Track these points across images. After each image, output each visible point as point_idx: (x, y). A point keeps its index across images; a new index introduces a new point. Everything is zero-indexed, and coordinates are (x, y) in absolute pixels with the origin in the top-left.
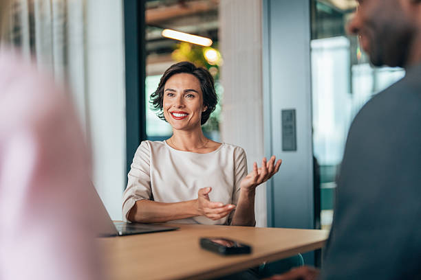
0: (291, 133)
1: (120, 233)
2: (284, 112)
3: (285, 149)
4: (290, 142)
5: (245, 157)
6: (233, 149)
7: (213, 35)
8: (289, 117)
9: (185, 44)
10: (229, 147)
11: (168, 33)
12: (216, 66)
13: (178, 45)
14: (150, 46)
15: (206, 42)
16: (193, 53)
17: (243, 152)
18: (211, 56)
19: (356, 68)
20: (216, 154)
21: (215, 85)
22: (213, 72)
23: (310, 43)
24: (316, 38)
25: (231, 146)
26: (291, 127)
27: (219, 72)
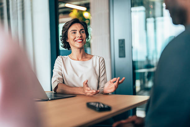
0: (123, 49)
1: (50, 99)
2: (120, 40)
3: (120, 57)
4: (122, 53)
5: (104, 61)
6: (98, 58)
7: (87, 6)
8: (122, 43)
9: (75, 10)
10: (97, 57)
11: (67, 5)
12: (88, 19)
13: (72, 10)
14: (60, 11)
15: (84, 9)
16: (78, 14)
17: (103, 59)
18: (86, 15)
19: (148, 20)
20: (91, 61)
21: (88, 27)
22: (87, 22)
23: (131, 9)
24: (134, 7)
25: (98, 57)
26: (123, 47)
27: (89, 22)
